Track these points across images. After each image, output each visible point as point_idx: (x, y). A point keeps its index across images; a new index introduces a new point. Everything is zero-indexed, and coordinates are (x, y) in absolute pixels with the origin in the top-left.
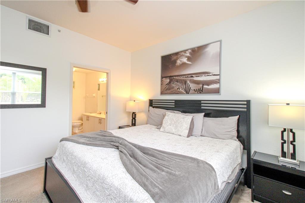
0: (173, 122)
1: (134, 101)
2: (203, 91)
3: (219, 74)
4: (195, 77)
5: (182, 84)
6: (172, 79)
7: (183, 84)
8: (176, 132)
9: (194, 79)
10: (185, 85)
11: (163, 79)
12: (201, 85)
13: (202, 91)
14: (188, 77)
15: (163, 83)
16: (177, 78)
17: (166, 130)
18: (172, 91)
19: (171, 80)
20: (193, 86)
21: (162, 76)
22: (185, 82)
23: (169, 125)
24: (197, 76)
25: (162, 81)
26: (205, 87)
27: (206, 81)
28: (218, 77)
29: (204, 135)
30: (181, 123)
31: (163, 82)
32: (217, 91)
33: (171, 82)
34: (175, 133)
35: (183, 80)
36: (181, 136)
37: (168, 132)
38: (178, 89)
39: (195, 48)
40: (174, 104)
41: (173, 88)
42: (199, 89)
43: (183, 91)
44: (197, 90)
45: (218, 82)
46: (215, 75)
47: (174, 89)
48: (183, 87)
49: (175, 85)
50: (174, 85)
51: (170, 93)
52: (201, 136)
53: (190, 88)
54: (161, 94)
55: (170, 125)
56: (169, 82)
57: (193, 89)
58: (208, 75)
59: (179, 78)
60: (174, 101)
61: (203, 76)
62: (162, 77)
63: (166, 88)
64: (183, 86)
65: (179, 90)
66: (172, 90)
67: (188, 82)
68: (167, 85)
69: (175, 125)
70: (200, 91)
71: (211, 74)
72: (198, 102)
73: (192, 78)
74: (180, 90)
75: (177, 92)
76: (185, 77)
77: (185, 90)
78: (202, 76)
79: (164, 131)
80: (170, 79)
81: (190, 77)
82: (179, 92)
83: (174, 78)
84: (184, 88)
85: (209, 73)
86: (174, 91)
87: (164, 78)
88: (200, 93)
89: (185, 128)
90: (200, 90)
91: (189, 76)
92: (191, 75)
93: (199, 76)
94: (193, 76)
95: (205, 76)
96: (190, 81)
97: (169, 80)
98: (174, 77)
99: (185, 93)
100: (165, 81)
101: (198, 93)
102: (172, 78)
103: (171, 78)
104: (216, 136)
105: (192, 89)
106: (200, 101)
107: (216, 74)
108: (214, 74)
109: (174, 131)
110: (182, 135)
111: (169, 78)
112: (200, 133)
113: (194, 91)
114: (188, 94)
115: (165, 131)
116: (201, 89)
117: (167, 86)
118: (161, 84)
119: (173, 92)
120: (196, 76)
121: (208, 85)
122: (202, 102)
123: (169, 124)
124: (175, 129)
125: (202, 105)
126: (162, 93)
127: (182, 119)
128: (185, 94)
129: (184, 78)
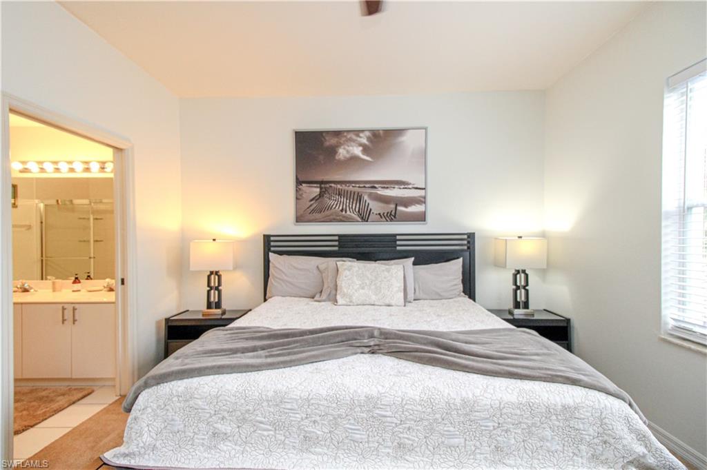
0: (368, 282)
1: (214, 240)
2: (397, 216)
3: (424, 187)
4: (380, 189)
5: (351, 200)
6: (325, 188)
7: (355, 202)
8: (379, 299)
9: (379, 192)
10: (358, 204)
11: (300, 187)
12: (393, 206)
13: (395, 217)
14: (364, 187)
15: (301, 195)
16: (339, 186)
17: (354, 301)
18: (329, 216)
19: (324, 190)
20: (375, 207)
21: (297, 179)
22: (360, 198)
23: (358, 288)
24: (384, 188)
25: (297, 191)
26: (400, 208)
27: (401, 198)
28: (422, 193)
29: (419, 298)
30: (389, 281)
31: (301, 192)
32: (421, 218)
33: (323, 196)
34: (376, 303)
35: (354, 193)
36: (392, 306)
37: (359, 302)
38: (342, 211)
39: (378, 130)
40: (337, 243)
41: (330, 208)
42: (388, 213)
43: (355, 216)
44: (385, 214)
45: (422, 201)
46: (417, 188)
47: (333, 210)
48: (354, 207)
49: (334, 203)
50: (332, 202)
51: (322, 220)
52: (415, 300)
53: (371, 210)
54: (297, 222)
55: (363, 288)
56: (320, 194)
57: (378, 213)
58: (406, 188)
59: (344, 187)
60: (337, 238)
61: (396, 189)
62: (299, 182)
63: (312, 208)
64: (354, 205)
65: (344, 213)
66: (327, 213)
67: (366, 197)
68: (311, 200)
69: (373, 287)
70: (392, 217)
71: (410, 186)
72: (391, 239)
73: (373, 191)
74: (348, 213)
75: (341, 217)
76: (359, 187)
77: (359, 214)
78: (394, 188)
79: (349, 304)
80: (321, 188)
81: (369, 187)
82: (344, 217)
83: (330, 186)
84: (357, 210)
85: (408, 184)
86: (332, 215)
87: (304, 185)
88: (392, 220)
89: (397, 289)
90: (391, 214)
91: (367, 186)
92: (373, 185)
93: (387, 188)
94: (376, 186)
95: (400, 188)
96: (370, 195)
97: (318, 190)
98: (333, 185)
99: (359, 219)
100: (308, 191)
101: (387, 221)
102: (328, 186)
103: (323, 186)
104: (440, 295)
105: (375, 213)
106: (395, 235)
107: (419, 187)
108: (415, 186)
109: (374, 298)
110: (393, 304)
111: (318, 185)
112: (413, 295)
113: (379, 217)
114: (367, 221)
115: (351, 302)
116: (393, 213)
117: (312, 202)
118: (297, 199)
119: (331, 217)
120: (382, 188)
121: (406, 206)
122: (398, 237)
123: (358, 286)
124: (376, 295)
125: (398, 243)
126: (299, 219)
127: (386, 273)
128: (358, 221)
129: (357, 189)
